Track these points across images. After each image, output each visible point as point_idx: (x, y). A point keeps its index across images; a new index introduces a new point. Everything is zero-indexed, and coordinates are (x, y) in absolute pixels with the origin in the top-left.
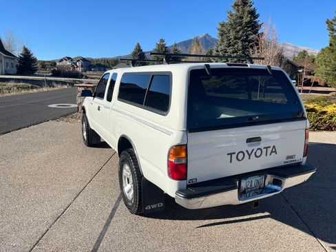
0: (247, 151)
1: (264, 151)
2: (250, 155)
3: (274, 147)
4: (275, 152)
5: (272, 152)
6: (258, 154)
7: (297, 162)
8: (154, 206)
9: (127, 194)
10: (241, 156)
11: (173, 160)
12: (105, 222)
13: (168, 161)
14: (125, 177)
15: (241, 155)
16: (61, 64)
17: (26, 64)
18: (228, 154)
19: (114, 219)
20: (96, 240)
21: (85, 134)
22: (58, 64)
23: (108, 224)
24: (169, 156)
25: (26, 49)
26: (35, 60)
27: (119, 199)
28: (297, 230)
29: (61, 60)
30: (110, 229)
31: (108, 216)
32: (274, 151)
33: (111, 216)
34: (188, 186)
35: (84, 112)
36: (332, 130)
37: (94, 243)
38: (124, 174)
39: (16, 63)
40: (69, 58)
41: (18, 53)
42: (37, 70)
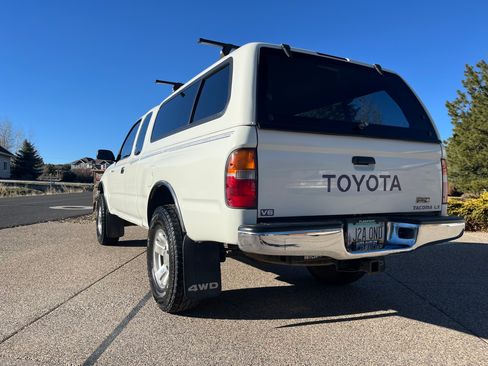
0: (354, 176)
1: (381, 180)
2: (359, 184)
3: (396, 177)
4: (398, 186)
5: (393, 186)
6: (372, 185)
7: (433, 210)
8: (203, 287)
9: (159, 282)
10: (344, 183)
11: (234, 175)
12: (117, 323)
13: (226, 178)
14: (157, 255)
15: (344, 181)
16: (78, 167)
17: (27, 166)
18: (324, 176)
19: (135, 319)
20: (98, 345)
21: (100, 226)
22: (73, 167)
23: (123, 325)
24: (227, 170)
25: (27, 145)
26: (39, 161)
27: (147, 297)
28: (444, 329)
29: (79, 162)
30: (125, 332)
31: (124, 317)
32: (396, 185)
33: (131, 316)
34: (259, 220)
35: (102, 192)
36: (473, 230)
37: (95, 348)
38: (156, 250)
39: (12, 162)
40: (90, 159)
41: (15, 149)
42: (41, 174)
